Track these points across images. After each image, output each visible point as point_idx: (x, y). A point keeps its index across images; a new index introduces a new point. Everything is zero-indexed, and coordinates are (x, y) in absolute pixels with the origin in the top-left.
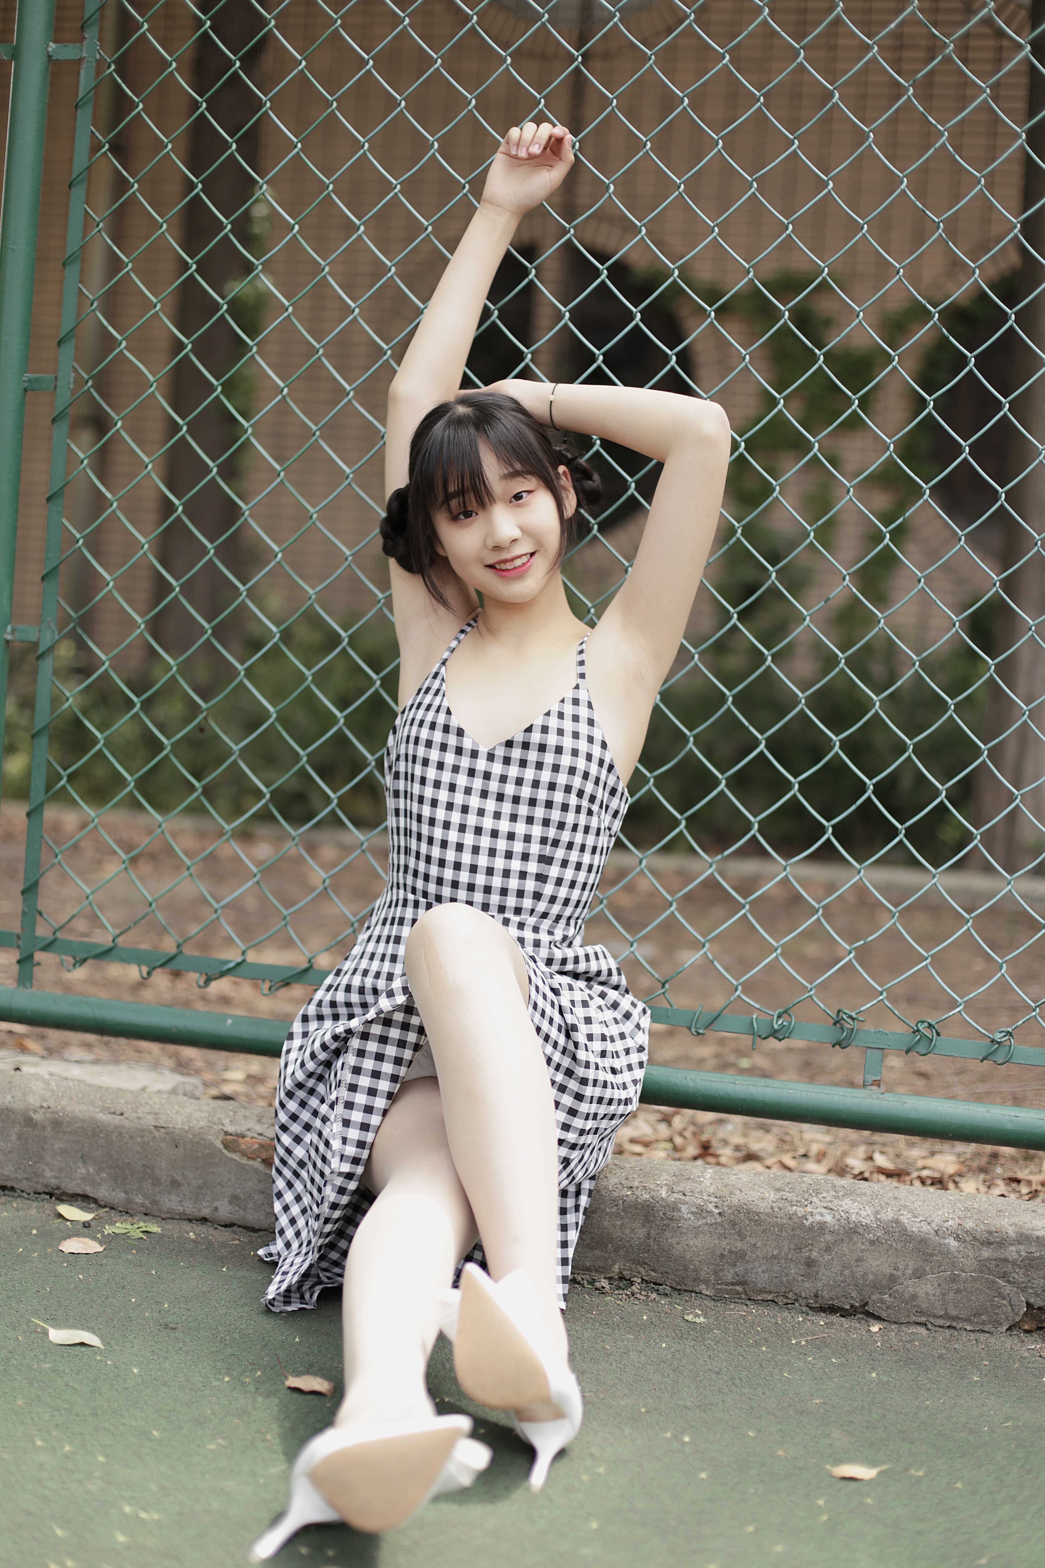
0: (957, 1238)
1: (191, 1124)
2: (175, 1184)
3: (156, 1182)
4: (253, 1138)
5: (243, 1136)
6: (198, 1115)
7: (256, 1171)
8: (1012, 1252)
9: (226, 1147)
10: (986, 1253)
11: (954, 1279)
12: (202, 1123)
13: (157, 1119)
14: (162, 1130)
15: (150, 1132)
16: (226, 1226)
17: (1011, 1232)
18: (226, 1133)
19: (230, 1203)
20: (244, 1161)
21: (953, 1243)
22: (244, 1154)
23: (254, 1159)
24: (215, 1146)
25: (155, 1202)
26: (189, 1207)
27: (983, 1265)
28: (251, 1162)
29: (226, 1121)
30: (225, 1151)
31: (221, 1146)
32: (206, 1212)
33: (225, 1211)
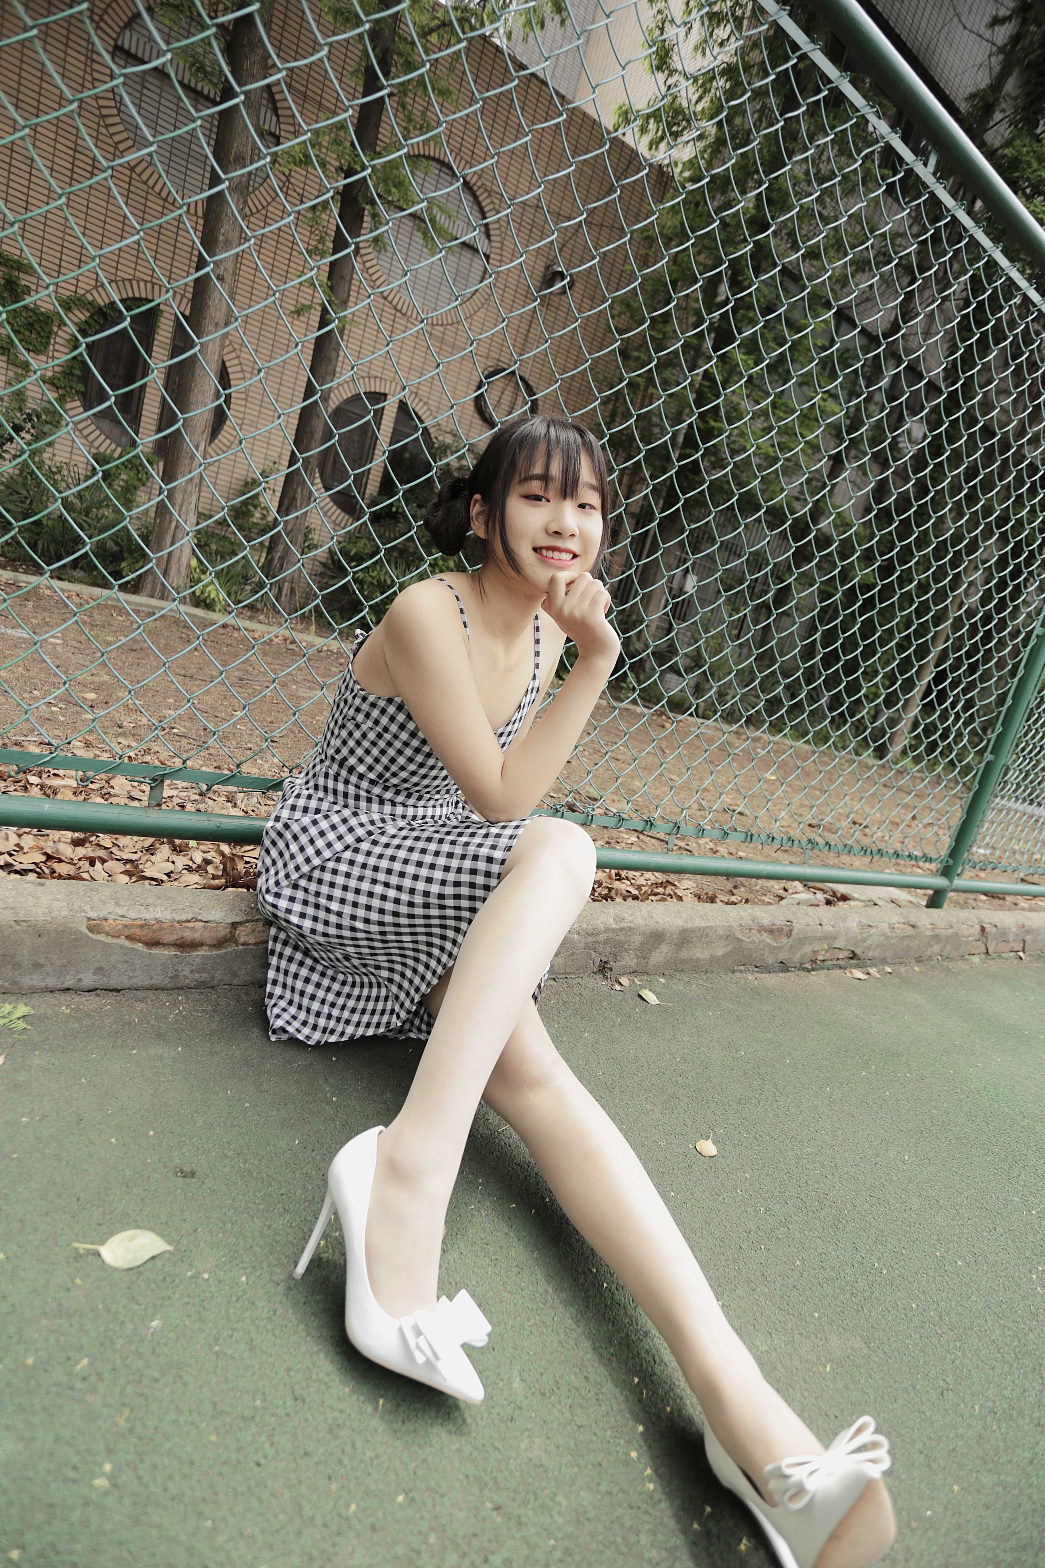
0: (579, 934)
1: (54, 915)
2: (37, 966)
3: (17, 966)
4: (114, 920)
5: (106, 920)
6: (57, 905)
7: (122, 947)
8: (601, 938)
9: (91, 929)
10: (590, 939)
11: (573, 954)
12: (65, 913)
13: (16, 914)
14: (24, 924)
15: (11, 927)
16: (89, 991)
17: (602, 927)
18: (89, 919)
19: (94, 974)
20: (110, 940)
21: (576, 936)
22: (107, 934)
23: (118, 937)
24: (80, 932)
25: (14, 983)
26: (52, 982)
27: (587, 946)
28: (115, 941)
29: (87, 908)
30: (90, 934)
31: (87, 931)
32: (68, 984)
33: (89, 980)
